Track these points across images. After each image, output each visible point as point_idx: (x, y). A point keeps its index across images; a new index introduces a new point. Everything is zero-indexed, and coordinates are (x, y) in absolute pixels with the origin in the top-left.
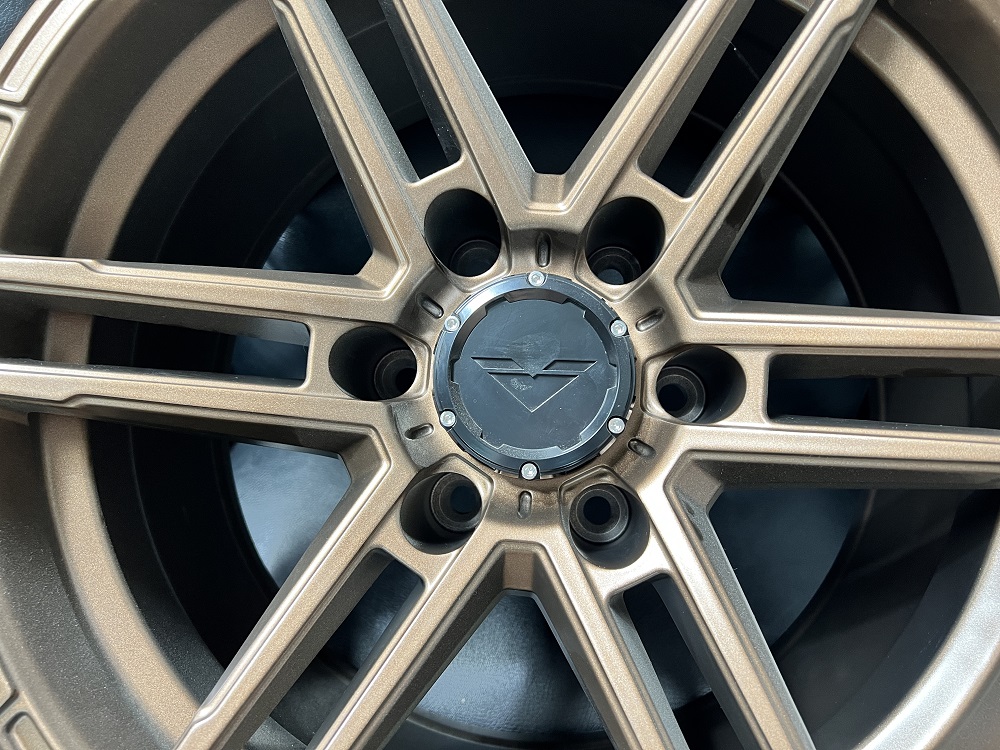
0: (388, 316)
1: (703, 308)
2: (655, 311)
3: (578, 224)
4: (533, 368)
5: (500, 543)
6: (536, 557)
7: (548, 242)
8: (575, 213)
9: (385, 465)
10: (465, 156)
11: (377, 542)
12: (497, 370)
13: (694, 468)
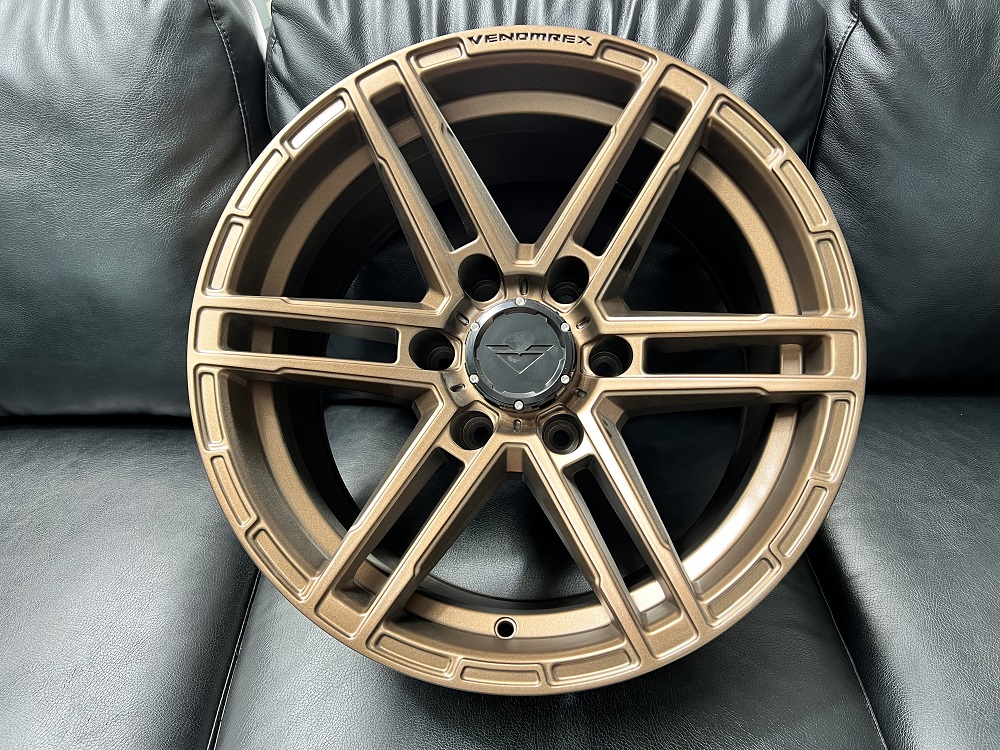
0: (439, 325)
1: (610, 315)
2: (585, 318)
3: (542, 272)
4: (520, 351)
5: (503, 444)
6: (524, 451)
7: (526, 281)
8: (540, 265)
9: (440, 403)
10: (480, 236)
11: (438, 444)
12: (500, 351)
13: (608, 401)
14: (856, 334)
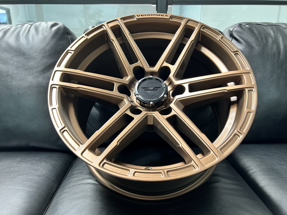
1: (177, 80)
5: (146, 113)
6: (153, 115)
8: (156, 69)
9: (126, 103)
11: (126, 112)
12: (145, 89)
13: (179, 101)
14: (250, 73)
